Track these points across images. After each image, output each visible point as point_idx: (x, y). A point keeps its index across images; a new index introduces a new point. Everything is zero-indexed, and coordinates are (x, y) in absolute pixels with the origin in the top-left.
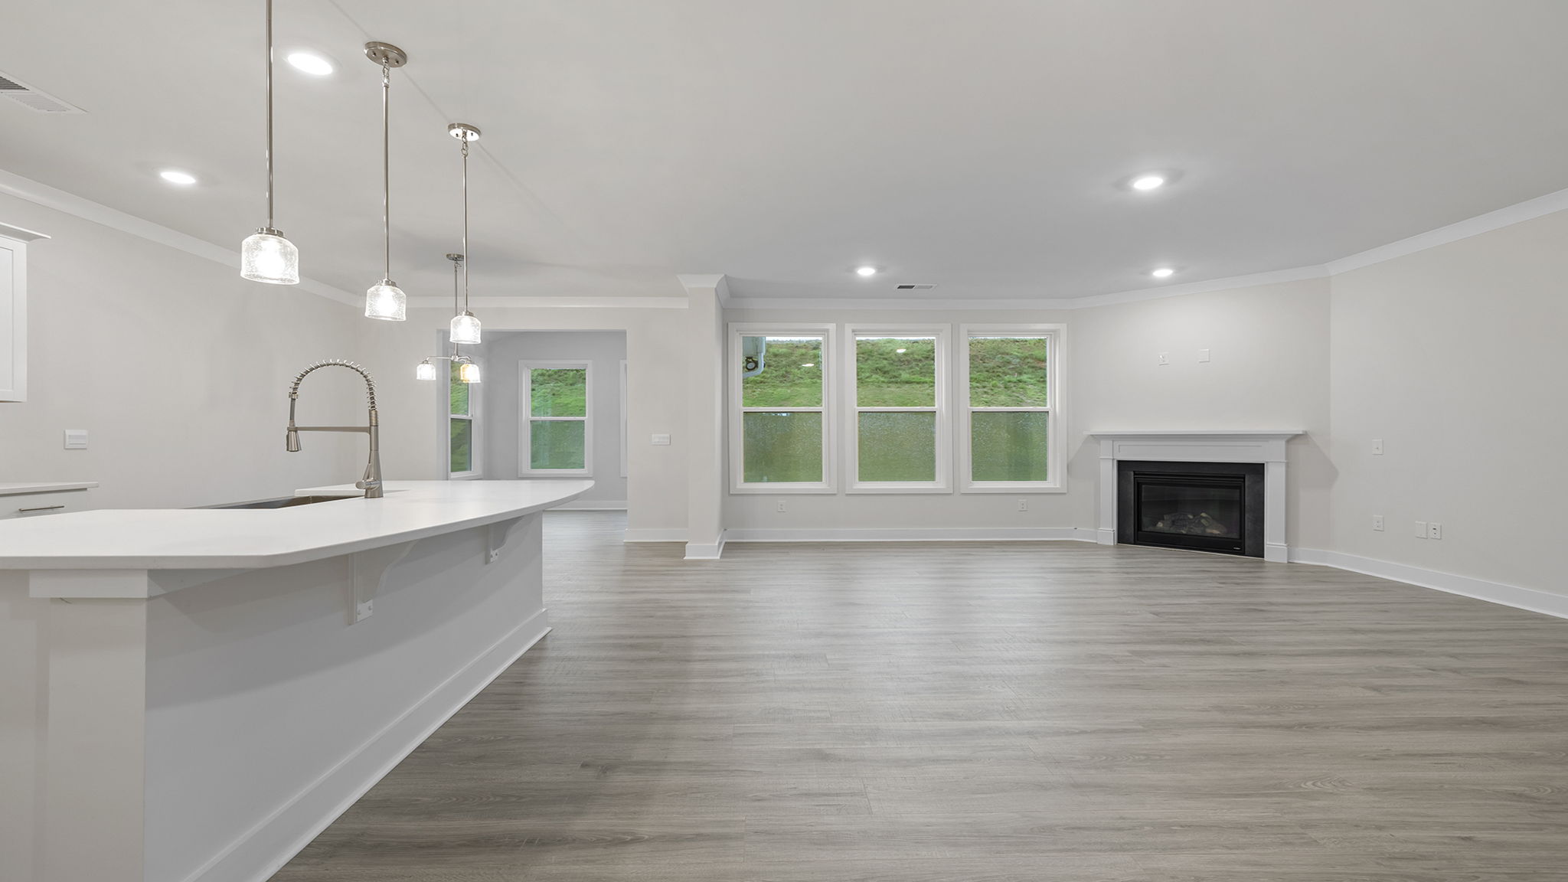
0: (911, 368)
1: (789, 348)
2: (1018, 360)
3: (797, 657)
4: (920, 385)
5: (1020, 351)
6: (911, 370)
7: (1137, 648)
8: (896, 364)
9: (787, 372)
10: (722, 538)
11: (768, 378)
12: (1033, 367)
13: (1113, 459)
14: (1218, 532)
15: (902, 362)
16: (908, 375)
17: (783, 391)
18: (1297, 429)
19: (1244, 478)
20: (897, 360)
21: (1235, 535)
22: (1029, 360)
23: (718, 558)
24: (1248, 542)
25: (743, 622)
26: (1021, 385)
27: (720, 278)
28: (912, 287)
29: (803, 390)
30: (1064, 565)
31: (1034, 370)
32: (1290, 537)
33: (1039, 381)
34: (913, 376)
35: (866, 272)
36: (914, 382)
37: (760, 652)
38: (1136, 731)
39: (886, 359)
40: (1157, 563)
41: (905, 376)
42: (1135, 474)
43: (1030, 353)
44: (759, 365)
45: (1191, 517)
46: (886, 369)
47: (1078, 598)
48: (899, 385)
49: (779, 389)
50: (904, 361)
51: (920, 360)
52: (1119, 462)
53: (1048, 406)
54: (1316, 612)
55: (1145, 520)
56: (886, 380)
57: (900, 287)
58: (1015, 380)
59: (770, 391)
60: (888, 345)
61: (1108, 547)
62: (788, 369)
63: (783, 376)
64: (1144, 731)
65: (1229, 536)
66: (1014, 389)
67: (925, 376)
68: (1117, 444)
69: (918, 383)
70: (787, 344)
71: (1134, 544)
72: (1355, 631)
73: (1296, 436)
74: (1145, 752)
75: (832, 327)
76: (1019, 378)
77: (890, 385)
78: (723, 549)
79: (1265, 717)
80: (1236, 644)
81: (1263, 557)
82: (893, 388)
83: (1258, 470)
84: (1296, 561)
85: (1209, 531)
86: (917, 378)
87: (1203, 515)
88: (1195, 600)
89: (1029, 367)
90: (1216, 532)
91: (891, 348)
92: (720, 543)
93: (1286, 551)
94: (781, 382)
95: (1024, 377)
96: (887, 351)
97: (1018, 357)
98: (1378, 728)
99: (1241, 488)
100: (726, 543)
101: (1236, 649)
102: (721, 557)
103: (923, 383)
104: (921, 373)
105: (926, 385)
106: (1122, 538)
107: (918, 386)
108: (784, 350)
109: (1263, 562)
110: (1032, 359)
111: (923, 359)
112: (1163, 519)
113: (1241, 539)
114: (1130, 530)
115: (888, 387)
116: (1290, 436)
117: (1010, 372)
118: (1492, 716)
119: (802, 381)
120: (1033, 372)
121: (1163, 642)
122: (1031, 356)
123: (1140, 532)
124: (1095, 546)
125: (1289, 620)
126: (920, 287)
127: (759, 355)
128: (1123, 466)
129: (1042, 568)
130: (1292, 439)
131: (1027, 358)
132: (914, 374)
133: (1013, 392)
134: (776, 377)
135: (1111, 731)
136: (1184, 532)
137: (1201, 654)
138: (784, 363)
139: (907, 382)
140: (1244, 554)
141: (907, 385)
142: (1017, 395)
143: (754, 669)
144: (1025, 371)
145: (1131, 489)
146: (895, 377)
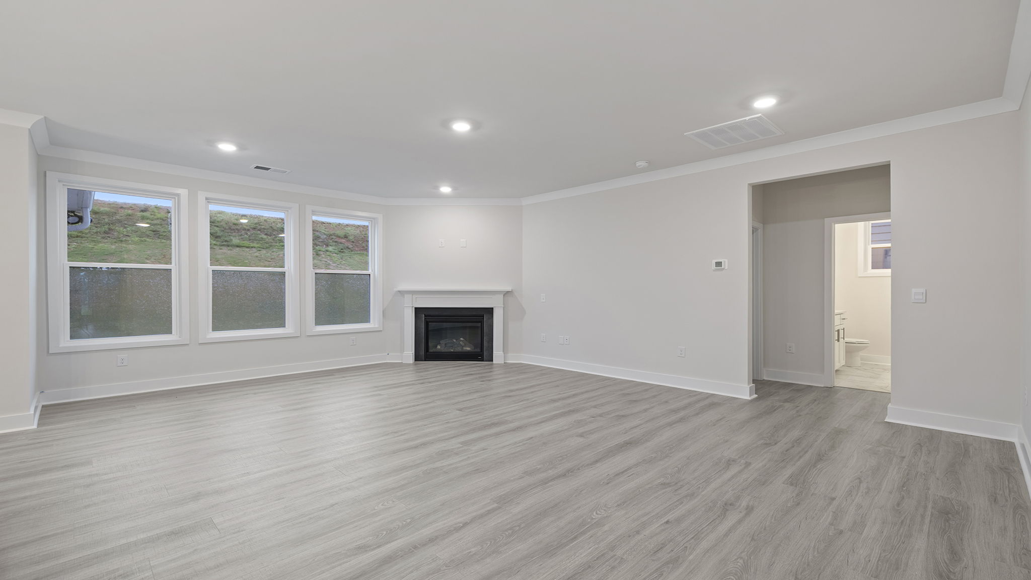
0: (241, 235)
1: (113, 208)
2: (325, 236)
3: (175, 534)
4: (249, 249)
5: (326, 230)
6: (240, 237)
7: (462, 439)
8: (227, 231)
9: (110, 229)
10: (38, 402)
11: (86, 234)
12: (336, 242)
13: (412, 307)
14: (469, 349)
15: (232, 230)
16: (239, 241)
17: (107, 246)
18: (509, 289)
19: (483, 316)
20: (227, 228)
21: (479, 350)
22: (333, 237)
23: (35, 427)
24: (485, 353)
25: (89, 506)
26: (328, 253)
27: (40, 118)
28: (267, 169)
29: (131, 247)
30: (391, 382)
31: (336, 243)
32: (505, 350)
33: (340, 251)
34: (244, 242)
35: (227, 148)
36: (244, 246)
37: (123, 541)
38: (494, 510)
39: (217, 226)
40: (443, 372)
41: (236, 241)
42: (425, 316)
43: (333, 232)
44: (85, 220)
45: (455, 341)
46: (218, 235)
47: (410, 407)
48: (230, 248)
49: (101, 245)
50: (234, 229)
51: (248, 230)
52: (416, 308)
53: (370, 271)
54: (532, 392)
55: (430, 344)
56: (218, 243)
57: (257, 167)
58: (323, 250)
59: (90, 246)
60: (219, 215)
61: (409, 365)
62: (112, 227)
63: (105, 232)
64: (500, 508)
65: (476, 350)
66: (323, 256)
67: (253, 242)
68: (414, 296)
69: (247, 247)
70: (110, 204)
71: (425, 361)
72: (554, 401)
73: (508, 292)
74: (509, 526)
75: (183, 192)
76: (326, 249)
77: (221, 247)
78: (40, 415)
79: (550, 471)
80: (511, 422)
81: (492, 361)
82: (225, 250)
83: (490, 311)
84: (507, 362)
85: (465, 348)
86: (246, 243)
87: (462, 339)
88: (475, 396)
89: (333, 241)
90: (468, 349)
91: (221, 218)
92: (36, 408)
93: (503, 357)
94: (103, 238)
95: (330, 248)
96: (217, 220)
97: (325, 234)
98: (597, 461)
99: (482, 322)
100: (43, 406)
101: (512, 425)
102: (39, 425)
103: (252, 247)
104: (250, 240)
105: (254, 249)
106: (417, 358)
107: (247, 250)
108: (107, 209)
109: (492, 364)
110: (335, 236)
111: (251, 229)
112: (440, 343)
113: (481, 352)
114: (422, 353)
115: (220, 249)
116: (505, 293)
117: (320, 244)
118: (628, 438)
119: (128, 238)
120: (335, 245)
121: (473, 431)
122: (334, 234)
123: (428, 353)
124: (401, 365)
125: (525, 400)
126: (275, 171)
127: (84, 209)
128: (418, 311)
129: (376, 387)
130: (507, 294)
131: (331, 235)
132: (244, 241)
133: (323, 258)
134: (97, 232)
135: (482, 516)
136: (452, 350)
137: (497, 434)
138: (106, 220)
139: (238, 246)
140: (483, 361)
141: (238, 249)
142: (326, 260)
143: (118, 569)
144: (330, 244)
145: (423, 326)
146: (226, 241)
